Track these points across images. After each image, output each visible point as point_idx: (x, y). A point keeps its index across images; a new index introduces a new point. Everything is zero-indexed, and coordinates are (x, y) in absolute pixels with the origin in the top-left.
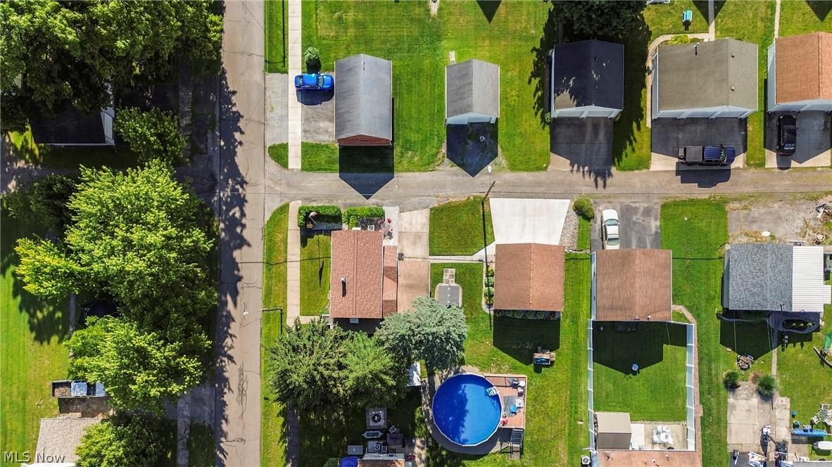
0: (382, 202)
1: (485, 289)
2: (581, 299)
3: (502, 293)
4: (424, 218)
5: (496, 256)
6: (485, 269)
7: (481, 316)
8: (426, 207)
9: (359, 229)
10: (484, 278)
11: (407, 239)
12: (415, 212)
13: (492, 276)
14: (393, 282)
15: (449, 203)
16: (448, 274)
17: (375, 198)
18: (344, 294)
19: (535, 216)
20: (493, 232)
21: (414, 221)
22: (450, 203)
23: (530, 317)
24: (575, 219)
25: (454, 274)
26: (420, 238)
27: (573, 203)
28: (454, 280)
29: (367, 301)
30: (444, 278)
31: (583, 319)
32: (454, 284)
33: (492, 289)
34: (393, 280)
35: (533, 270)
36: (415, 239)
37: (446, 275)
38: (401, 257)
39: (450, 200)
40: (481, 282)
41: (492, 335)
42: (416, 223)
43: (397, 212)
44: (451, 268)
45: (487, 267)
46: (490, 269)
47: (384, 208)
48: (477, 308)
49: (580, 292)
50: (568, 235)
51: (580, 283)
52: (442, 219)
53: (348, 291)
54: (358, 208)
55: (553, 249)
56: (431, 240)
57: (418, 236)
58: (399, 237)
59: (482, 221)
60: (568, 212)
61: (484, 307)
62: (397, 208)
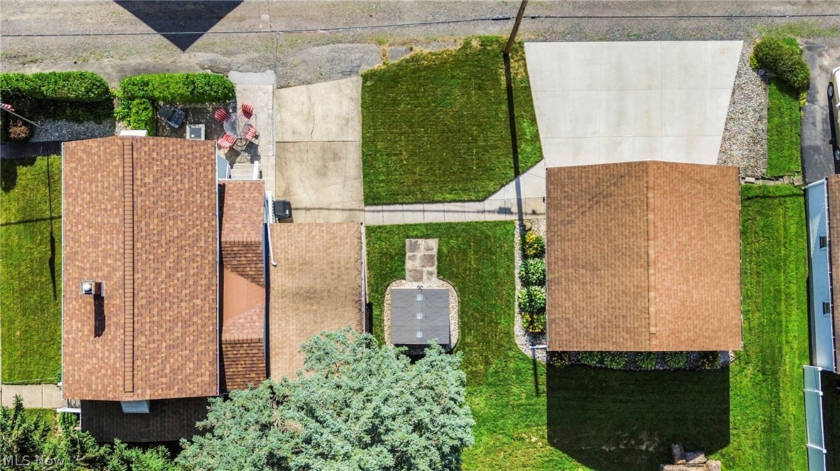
0: (228, 60)
1: (520, 292)
2: (783, 308)
3: (568, 304)
4: (346, 101)
5: (549, 200)
6: (517, 239)
7: (512, 365)
8: (350, 73)
9: (142, 133)
10: (518, 261)
11: (301, 162)
12: (321, 87)
13: (540, 254)
14: (254, 286)
15: (413, 59)
16: (419, 254)
17: (204, 49)
18: (99, 329)
19: (650, 87)
20: (536, 137)
21: (319, 112)
22: (415, 59)
23: (649, 365)
24: (759, 94)
25: (435, 252)
26: (336, 157)
27: (751, 50)
28: (434, 269)
29: (169, 347)
30: (409, 265)
31: (791, 361)
32: (435, 284)
33: (540, 293)
34: (254, 279)
35: (656, 238)
36: (324, 160)
37: (411, 258)
38: (284, 211)
39: (417, 50)
40: (510, 273)
41: (545, 418)
42: (325, 117)
43: (270, 88)
44: (427, 237)
45: (524, 231)
46: (531, 237)
47: (234, 77)
48: (499, 346)
49: (779, 291)
50: (740, 137)
51: (778, 267)
52: (395, 102)
53: (110, 321)
54: (155, 79)
55: (706, 175)
56: (368, 162)
57: (330, 153)
58: (278, 156)
59: (505, 107)
60: (739, 75)
61: (521, 339)
62: (270, 76)
